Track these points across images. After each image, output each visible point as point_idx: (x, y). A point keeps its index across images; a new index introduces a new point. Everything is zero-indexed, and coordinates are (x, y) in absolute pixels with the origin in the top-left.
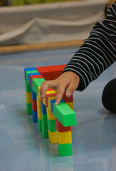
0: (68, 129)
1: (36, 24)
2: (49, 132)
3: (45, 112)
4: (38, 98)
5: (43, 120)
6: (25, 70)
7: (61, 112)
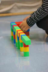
0: (28, 46)
1: (16, 5)
2: (20, 47)
3: (18, 39)
4: (16, 34)
5: (18, 42)
6: (11, 23)
7: (25, 39)
